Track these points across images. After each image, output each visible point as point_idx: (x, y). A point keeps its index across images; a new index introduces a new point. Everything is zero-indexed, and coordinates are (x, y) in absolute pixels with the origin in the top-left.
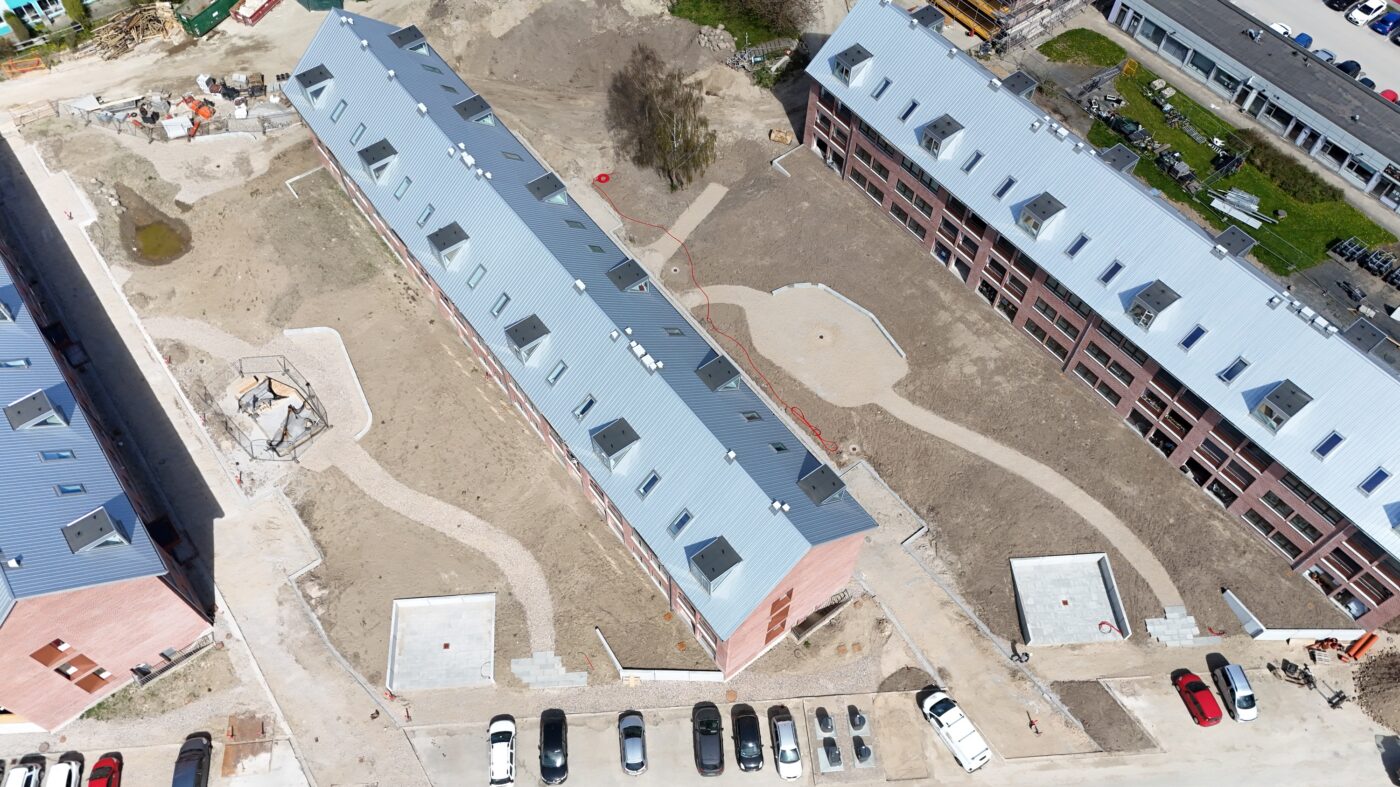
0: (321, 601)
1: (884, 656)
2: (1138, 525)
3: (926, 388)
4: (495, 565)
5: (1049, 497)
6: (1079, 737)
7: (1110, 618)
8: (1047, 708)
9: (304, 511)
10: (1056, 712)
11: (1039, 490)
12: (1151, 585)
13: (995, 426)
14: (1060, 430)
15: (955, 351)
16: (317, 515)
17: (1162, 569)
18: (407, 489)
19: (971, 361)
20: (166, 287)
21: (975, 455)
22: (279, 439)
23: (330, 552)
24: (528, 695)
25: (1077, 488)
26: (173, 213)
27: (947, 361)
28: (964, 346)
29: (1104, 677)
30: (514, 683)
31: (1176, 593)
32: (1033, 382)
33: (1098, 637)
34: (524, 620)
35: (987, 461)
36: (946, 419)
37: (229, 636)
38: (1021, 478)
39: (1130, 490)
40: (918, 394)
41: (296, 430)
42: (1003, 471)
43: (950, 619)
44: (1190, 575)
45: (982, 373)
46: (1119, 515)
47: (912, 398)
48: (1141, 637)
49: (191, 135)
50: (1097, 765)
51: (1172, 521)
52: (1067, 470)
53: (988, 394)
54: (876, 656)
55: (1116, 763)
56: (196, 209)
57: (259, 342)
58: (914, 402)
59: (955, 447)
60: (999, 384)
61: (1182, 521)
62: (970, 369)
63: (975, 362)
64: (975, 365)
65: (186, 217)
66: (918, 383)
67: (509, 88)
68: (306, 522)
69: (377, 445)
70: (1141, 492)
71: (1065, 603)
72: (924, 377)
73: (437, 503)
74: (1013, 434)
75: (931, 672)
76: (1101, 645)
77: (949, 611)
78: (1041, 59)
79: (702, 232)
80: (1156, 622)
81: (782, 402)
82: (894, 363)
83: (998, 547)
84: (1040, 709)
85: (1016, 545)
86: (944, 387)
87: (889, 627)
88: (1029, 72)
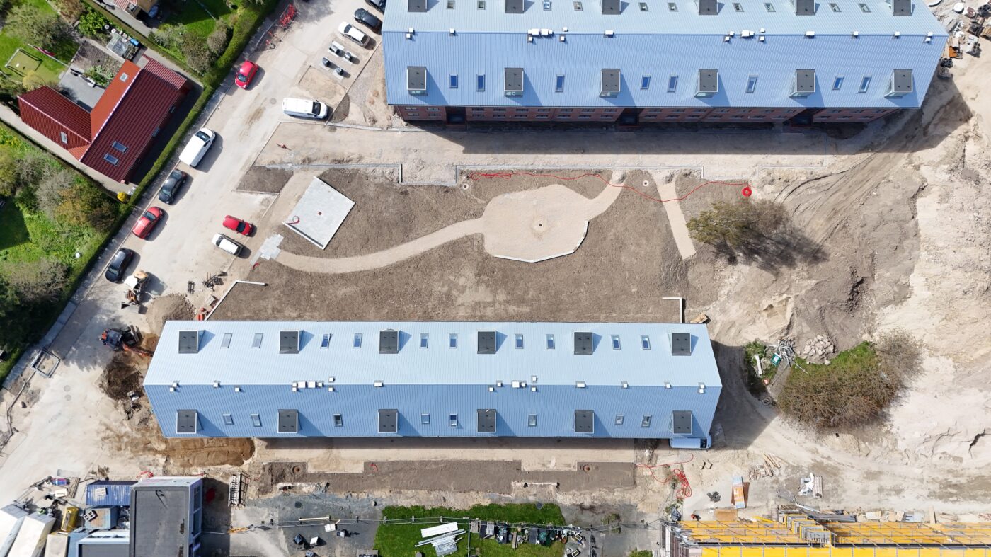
1: (359, 110)
2: (324, 279)
3: (469, 250)
5: (369, 252)
6: (264, 162)
7: (297, 226)
8: (285, 159)
10: (282, 162)
11: (376, 251)
12: (294, 255)
13: (421, 262)
14: (395, 291)
15: (478, 283)
17: (297, 268)
19: (466, 286)
21: (415, 238)
25: (363, 269)
27: (476, 276)
28: (477, 291)
29: (278, 197)
31: (283, 264)
32: (430, 304)
33: (295, 213)
35: (408, 241)
36: (445, 243)
38: (387, 248)
39: (341, 292)
40: (469, 243)
42: (398, 243)
43: (352, 154)
44: (284, 277)
45: (456, 285)
46: (335, 275)
47: (469, 239)
48: (282, 230)
50: (250, 158)
51: (312, 295)
52: (374, 274)
53: (442, 277)
54: (362, 106)
55: (244, 166)
58: (467, 237)
59: (427, 233)
60: (443, 286)
61: (309, 300)
62: (462, 281)
63: (464, 287)
64: (462, 286)
66: (475, 249)
70: (336, 296)
71: (320, 213)
72: (476, 254)
74: (412, 266)
75: (337, 125)
76: (291, 210)
77: (355, 157)
78: (641, 546)
79: (660, 217)
80: (280, 241)
81: (518, 173)
82: (496, 247)
83: (365, 203)
84: (288, 157)
85: (359, 211)
86: (463, 260)
87: (369, 124)
88: (635, 525)
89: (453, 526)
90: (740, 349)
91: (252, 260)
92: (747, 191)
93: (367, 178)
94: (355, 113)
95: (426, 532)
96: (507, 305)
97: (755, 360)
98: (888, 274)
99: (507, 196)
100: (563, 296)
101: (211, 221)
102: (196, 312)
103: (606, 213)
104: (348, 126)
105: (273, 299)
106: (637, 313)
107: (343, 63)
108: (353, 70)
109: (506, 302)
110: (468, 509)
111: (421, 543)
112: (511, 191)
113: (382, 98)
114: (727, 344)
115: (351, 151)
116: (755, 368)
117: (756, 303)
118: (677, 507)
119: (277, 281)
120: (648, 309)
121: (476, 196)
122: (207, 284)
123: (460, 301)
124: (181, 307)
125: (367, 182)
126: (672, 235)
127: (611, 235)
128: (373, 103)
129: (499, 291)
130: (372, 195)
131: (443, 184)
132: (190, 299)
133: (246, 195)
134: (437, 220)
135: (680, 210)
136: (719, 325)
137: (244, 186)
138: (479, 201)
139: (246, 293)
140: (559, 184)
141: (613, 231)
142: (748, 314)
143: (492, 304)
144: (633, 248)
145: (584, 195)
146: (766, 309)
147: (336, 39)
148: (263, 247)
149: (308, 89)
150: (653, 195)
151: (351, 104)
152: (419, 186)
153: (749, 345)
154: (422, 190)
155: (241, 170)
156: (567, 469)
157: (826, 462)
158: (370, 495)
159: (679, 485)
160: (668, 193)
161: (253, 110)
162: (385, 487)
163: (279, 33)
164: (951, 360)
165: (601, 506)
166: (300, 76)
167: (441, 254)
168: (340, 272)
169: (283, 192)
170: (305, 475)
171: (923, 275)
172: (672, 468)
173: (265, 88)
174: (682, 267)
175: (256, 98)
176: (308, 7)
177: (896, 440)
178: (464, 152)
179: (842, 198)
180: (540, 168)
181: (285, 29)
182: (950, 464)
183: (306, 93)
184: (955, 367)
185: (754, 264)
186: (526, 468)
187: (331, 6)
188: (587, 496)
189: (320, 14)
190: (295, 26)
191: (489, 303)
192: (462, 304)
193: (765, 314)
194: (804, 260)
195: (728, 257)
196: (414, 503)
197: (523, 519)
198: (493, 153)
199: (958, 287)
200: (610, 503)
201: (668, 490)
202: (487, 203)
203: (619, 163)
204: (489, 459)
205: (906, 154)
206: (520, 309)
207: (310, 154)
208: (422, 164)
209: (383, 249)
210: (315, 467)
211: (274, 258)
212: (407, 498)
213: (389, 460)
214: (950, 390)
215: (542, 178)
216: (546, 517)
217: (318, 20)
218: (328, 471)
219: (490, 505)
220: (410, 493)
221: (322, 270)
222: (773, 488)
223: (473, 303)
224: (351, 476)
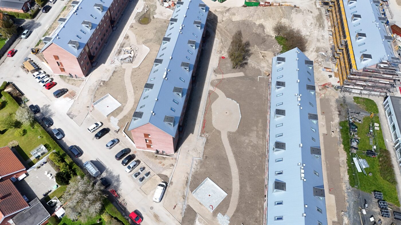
1: (165, 170)
2: (242, 196)
3: (234, 137)
4: (127, 101)
5: (231, 175)
6: (180, 218)
7: (214, 206)
9: (114, 72)
10: (182, 209)
11: (230, 172)
12: (229, 208)
13: (236, 155)
14: (249, 166)
15: (248, 136)
16: (115, 74)
17: (235, 209)
18: (130, 80)
19: (249, 140)
20: (136, 27)
21: (227, 156)
22: (124, 59)
23: (110, 80)
24: (109, 123)
25: (238, 179)
26: (151, 18)
27: (245, 136)
28: (251, 136)
29: (199, 214)
30: (109, 120)
31: (232, 215)
32: (256, 154)
33: (207, 207)
34: (121, 112)
35: (227, 158)
36: (230, 145)
37: (85, 80)
38: (230, 167)
39: (249, 189)
40: (231, 137)
41: (127, 60)
42: (228, 163)
43: (185, 176)
44: (240, 215)
45: (248, 143)
46: (240, 191)
47: (229, 136)
48: (215, 214)
49: (167, 7)
51: (249, 202)
52: (241, 174)
53: (244, 148)
54: (164, 169)
56: (155, 19)
57: (138, 44)
58: (228, 137)
59: (225, 151)
60: (249, 148)
61: (252, 204)
64: (249, 141)
65: (152, 19)
66: (234, 135)
67: (226, 32)
68: (113, 74)
69: (134, 71)
70: (251, 192)
71: (210, 195)
72: (236, 135)
73: (131, 85)
74: (239, 159)
75: (170, 181)
77: (186, 175)
78: (352, 99)
79: (229, 79)
80: (221, 215)
81: (204, 117)
82: (234, 128)
83: (209, 173)
84: (180, 206)
85: (211, 176)
86: (238, 140)
87: (173, 167)
88: (344, 100)
89: (355, 159)
92: (223, 58)
94: (166, 173)
95: (360, 170)
98: (255, 29)
99: (213, 122)
100: (255, 108)
103: (225, 93)
104: (171, 177)
105: (250, 221)
106: (263, 88)
107: (142, 174)
108: (147, 170)
109: (257, 127)
110: (346, 153)
111: (365, 173)
112: (212, 120)
113: (163, 161)
115: (183, 177)
117: (261, 59)
118: (335, 87)
119: (241, 218)
120: (262, 85)
121: (211, 132)
123: (255, 143)
126: (236, 77)
128: (164, 165)
129: (252, 129)
130: (205, 170)
131: (205, 143)
134: (220, 146)
135: (227, 74)
136: (268, 69)
138: (213, 131)
140: (211, 105)
141: (232, 92)
142: (265, 62)
143: (257, 132)
144: (239, 87)
145: (217, 98)
146: (264, 57)
147: (131, 175)
149: (150, 191)
150: (221, 81)
151: (162, 174)
154: (205, 151)
156: (324, 119)
158: (346, 192)
159: (327, 86)
160: (220, 77)
161: (153, 218)
162: (341, 185)
163: (120, 200)
165: (338, 109)
166: (143, 193)
167: (234, 147)
168: (239, 189)
169: (197, 211)
170: (338, 223)
171: (257, 20)
172: (320, 88)
173: (144, 211)
174: (247, 76)
175: (148, 216)
176: (113, 185)
178: (193, 133)
180: (204, 110)
181: (119, 197)
182: (313, 25)
183: (152, 192)
185: (248, 58)
186: (326, 132)
188: (335, 113)
190: (119, 192)
192: (257, 142)
194: (248, 47)
195: (245, 64)
196: (346, 173)
197: (347, 134)
198: (195, 124)
200: (336, 105)
201: (329, 89)
202: (215, 128)
206: (260, 122)
207: (180, 194)
208: (195, 150)
209: (230, 169)
210: (334, 217)
211: (229, 219)
212: (345, 176)
213: (327, 183)
215: (208, 110)
216: (345, 126)
217: (120, 182)
218: (335, 211)
219: (343, 144)
220: (342, 175)
221: (237, 197)
222: (325, 62)
223: (257, 138)
224: (337, 201)
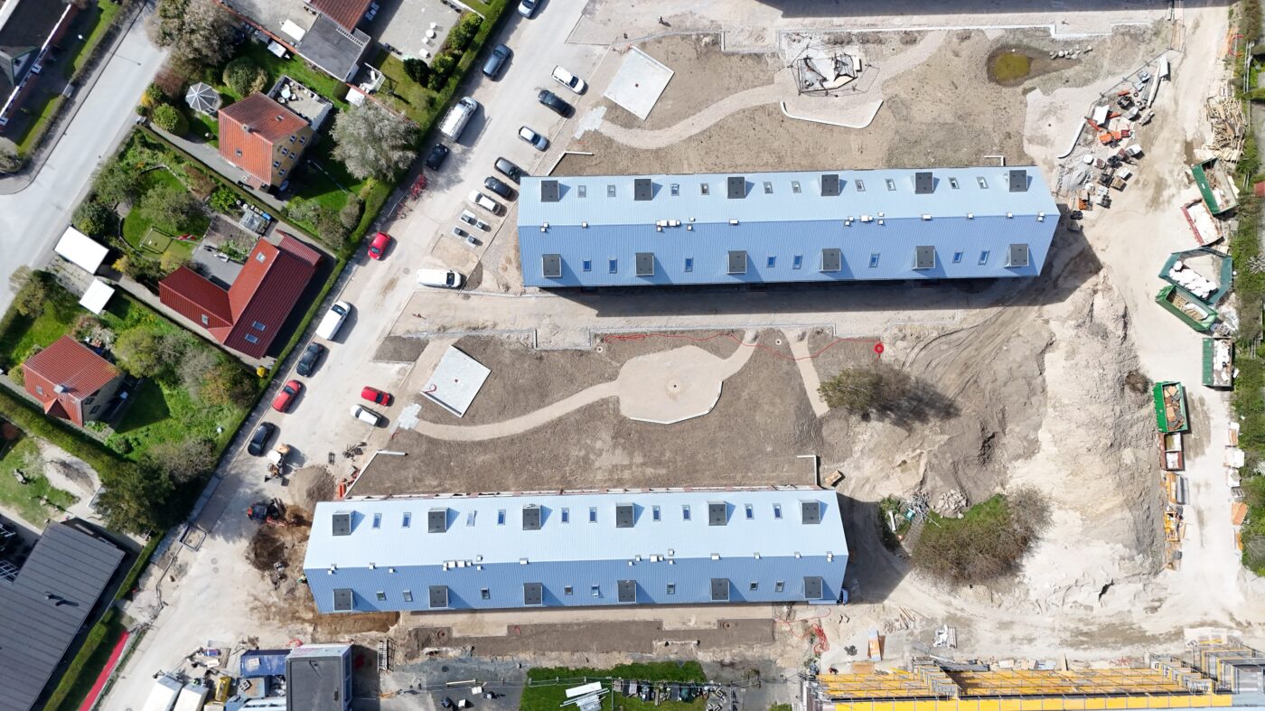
0: (699, 40)
1: (493, 277)
2: (463, 447)
3: (605, 413)
4: (659, 129)
5: (507, 418)
6: (400, 332)
7: (434, 394)
8: (421, 328)
9: (758, 57)
10: (417, 332)
11: (513, 417)
12: (432, 424)
13: (557, 426)
14: (533, 456)
15: (615, 446)
16: (750, 62)
17: (435, 437)
18: (733, 111)
21: (552, 403)
22: (810, 64)
23: (724, 58)
24: (588, 108)
25: (500, 436)
27: (613, 438)
28: (614, 454)
29: (415, 366)
30: (597, 105)
31: (422, 433)
32: (567, 468)
33: (432, 381)
34: (621, 125)
35: (544, 406)
36: (581, 407)
38: (524, 414)
39: (480, 459)
40: (605, 406)
41: (809, 76)
42: (534, 409)
43: (487, 321)
44: (424, 446)
45: (593, 449)
46: (473, 443)
47: (605, 402)
48: (419, 398)
50: (385, 327)
51: (452, 463)
52: (512, 440)
53: (579, 441)
54: (495, 273)
55: (379, 337)
56: (1023, 97)
57: (885, 85)
58: (602, 400)
59: (563, 398)
60: (580, 450)
61: (449, 468)
62: (599, 444)
63: (601, 451)
64: (599, 449)
65: (1020, 89)
66: (611, 412)
67: (998, 340)
68: (750, 55)
69: (771, 112)
70: (475, 464)
71: (456, 381)
72: (612, 417)
73: (713, 121)
74: (549, 433)
75: (471, 292)
76: (428, 379)
77: (489, 324)
78: (781, 699)
79: (793, 376)
80: (418, 410)
81: (652, 334)
82: (631, 410)
83: (501, 371)
84: (423, 325)
85: (495, 378)
86: (599, 423)
87: (503, 291)
88: (774, 680)
89: (597, 686)
90: (875, 505)
91: (391, 429)
92: (879, 348)
93: (502, 344)
94: (488, 280)
95: (570, 693)
96: (644, 467)
97: (889, 516)
98: (1018, 429)
99: (641, 358)
100: (699, 456)
101: (348, 392)
102: (337, 482)
103: (740, 373)
104: (481, 293)
105: (413, 469)
106: (773, 472)
107: (475, 231)
108: (485, 237)
109: (644, 464)
110: (610, 669)
111: (566, 703)
112: (645, 354)
113: (515, 265)
114: (861, 500)
115: (486, 318)
116: (889, 524)
117: (890, 459)
118: (815, 662)
119: (416, 451)
120: (783, 467)
121: (611, 358)
122: (348, 455)
123: (597, 464)
124: (322, 479)
125: (502, 348)
126: (805, 393)
127: (745, 395)
128: (506, 269)
129: (635, 454)
130: (507, 361)
131: (577, 348)
132: (331, 469)
133: (382, 365)
134: (573, 384)
135: (813, 368)
136: (853, 482)
137: (381, 356)
138: (614, 363)
139: (386, 463)
140: (693, 345)
141: (747, 391)
142: (882, 470)
143: (629, 467)
144: (766, 408)
145: (718, 356)
146: (900, 465)
147: (467, 207)
148: (401, 416)
149: (440, 258)
150: (786, 354)
151: (484, 271)
152: (554, 351)
153: (883, 501)
154: (556, 354)
155: (377, 340)
156: (707, 627)
157: (959, 614)
158: (515, 658)
159: (817, 640)
160: (801, 351)
161: (387, 280)
162: (529, 649)
163: (409, 203)
164: (1078, 513)
165: (741, 662)
166: (432, 245)
167: (578, 418)
168: (477, 439)
169: (419, 361)
170: (450, 639)
171: (1050, 431)
172: (810, 623)
173: (397, 258)
174: (816, 425)
175: (389, 268)
176: (437, 176)
177: (1028, 590)
178: (598, 316)
179: (973, 353)
180: (674, 329)
181: (415, 199)
182: (1082, 613)
183: (439, 262)
184: (1082, 520)
185: (887, 420)
186: (666, 627)
187: (460, 174)
188: (728, 653)
189: (450, 183)
190: (425, 194)
191: (626, 466)
192: (600, 468)
193: (899, 470)
194: (936, 416)
195: (861, 413)
196: (558, 664)
197: (665, 677)
198: (626, 315)
199: (1082, 444)
200: (750, 659)
201: (806, 645)
202: (622, 365)
203: (751, 323)
204: (630, 619)
205: (1036, 308)
206: (658, 471)
207: (446, 322)
208: (556, 329)
209: (519, 415)
210: (459, 631)
211: (413, 427)
212: (550, 660)
213: (532, 623)
214: (1079, 541)
215: (675, 339)
216: (688, 674)
217: (448, 189)
218: (473, 635)
219: (633, 664)
220: (554, 654)
221: (460, 438)
222: (908, 640)
223: (610, 467)
224: (494, 640)
